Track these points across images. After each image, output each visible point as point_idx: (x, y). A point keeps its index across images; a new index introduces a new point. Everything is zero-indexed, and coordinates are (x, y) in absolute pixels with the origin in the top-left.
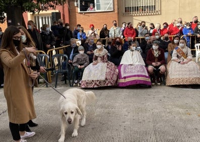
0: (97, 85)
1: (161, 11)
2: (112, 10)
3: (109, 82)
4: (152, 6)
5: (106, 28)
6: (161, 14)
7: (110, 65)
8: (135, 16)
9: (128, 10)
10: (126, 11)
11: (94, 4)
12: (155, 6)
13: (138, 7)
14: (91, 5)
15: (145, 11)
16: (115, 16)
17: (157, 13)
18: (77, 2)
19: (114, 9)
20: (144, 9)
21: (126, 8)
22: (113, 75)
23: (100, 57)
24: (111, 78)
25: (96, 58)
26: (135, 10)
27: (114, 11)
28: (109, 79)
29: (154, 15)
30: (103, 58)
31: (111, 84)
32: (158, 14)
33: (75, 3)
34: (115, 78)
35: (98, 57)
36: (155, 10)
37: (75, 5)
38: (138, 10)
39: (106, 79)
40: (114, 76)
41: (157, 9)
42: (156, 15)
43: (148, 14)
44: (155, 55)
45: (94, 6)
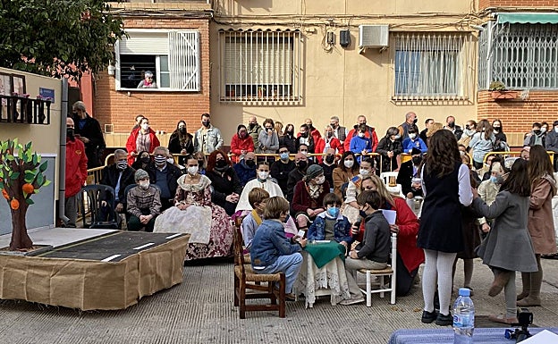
0: (190, 256)
1: (304, 98)
2: (197, 90)
3: (217, 249)
4: (286, 86)
5: (184, 129)
6: (304, 105)
7: (216, 211)
8: (247, 105)
9: (231, 91)
10: (228, 95)
11: (155, 74)
12: (291, 86)
13: (254, 86)
14: (148, 75)
15: (270, 95)
16: (203, 103)
17: (296, 103)
18: (113, 64)
19: (202, 88)
20: (267, 91)
21: (228, 86)
22: (225, 232)
23: (194, 194)
24: (222, 240)
25: (184, 195)
26: (249, 93)
27: (200, 92)
28: (217, 242)
29: (289, 105)
30: (200, 196)
31: (222, 252)
32: (299, 105)
33: (110, 67)
34: (229, 240)
35: (187, 192)
36: (291, 95)
37: (110, 73)
38: (254, 92)
39: (211, 241)
40: (227, 235)
41: (295, 94)
42: (294, 105)
43: (276, 103)
44: (312, 193)
45: (154, 78)
